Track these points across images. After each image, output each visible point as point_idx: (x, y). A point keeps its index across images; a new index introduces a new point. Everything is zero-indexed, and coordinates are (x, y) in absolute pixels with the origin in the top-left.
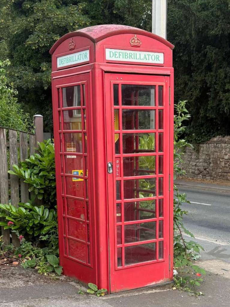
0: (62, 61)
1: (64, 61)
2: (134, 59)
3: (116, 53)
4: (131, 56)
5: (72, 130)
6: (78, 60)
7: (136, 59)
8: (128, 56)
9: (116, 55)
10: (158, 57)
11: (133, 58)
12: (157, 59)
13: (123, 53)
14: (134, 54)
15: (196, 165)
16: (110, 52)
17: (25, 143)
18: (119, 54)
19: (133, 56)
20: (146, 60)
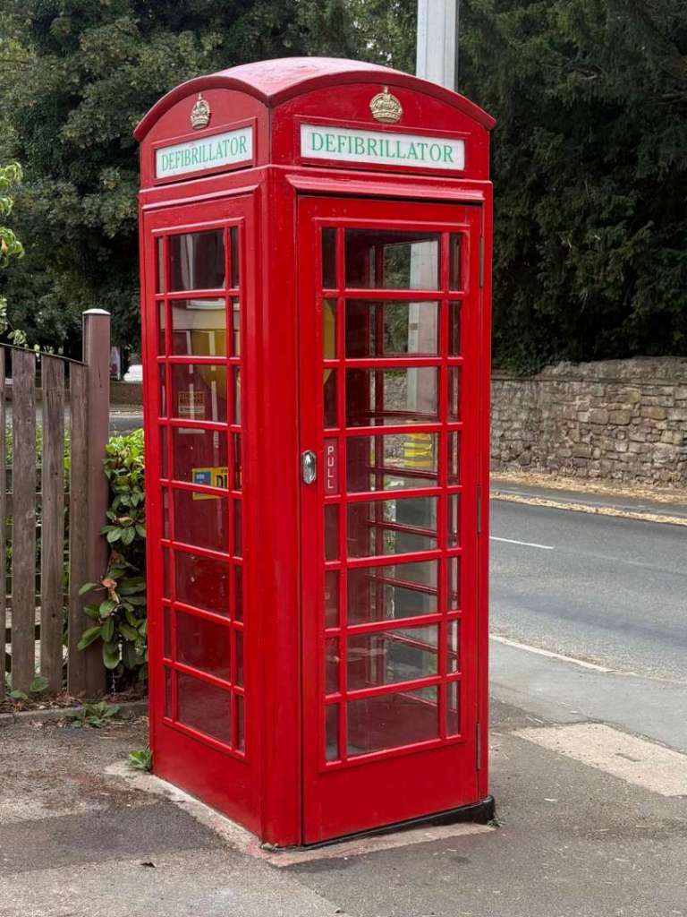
0: (171, 161)
1: (177, 159)
2: (382, 155)
3: (330, 139)
4: (373, 147)
5: (193, 354)
6: (219, 156)
7: (388, 155)
8: (365, 145)
9: (330, 145)
10: (448, 150)
11: (378, 152)
12: (447, 157)
13: (350, 138)
14: (381, 141)
15: (503, 436)
16: (313, 134)
17: (58, 387)
18: (339, 140)
19: (377, 149)
20: (416, 158)
